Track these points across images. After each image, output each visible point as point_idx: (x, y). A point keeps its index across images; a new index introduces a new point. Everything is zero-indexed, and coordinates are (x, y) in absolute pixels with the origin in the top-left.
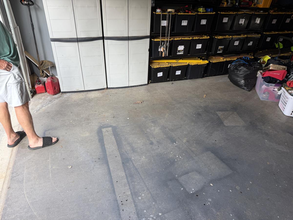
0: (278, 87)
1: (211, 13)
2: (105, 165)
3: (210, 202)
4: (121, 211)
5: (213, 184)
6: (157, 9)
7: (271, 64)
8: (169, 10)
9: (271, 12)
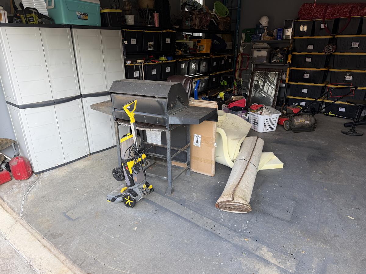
0: (244, 113)
1: (172, 61)
2: (168, 213)
3: (270, 200)
4: (218, 235)
5: (260, 189)
6: (128, 61)
7: (232, 97)
8: (139, 61)
9: (212, 56)
